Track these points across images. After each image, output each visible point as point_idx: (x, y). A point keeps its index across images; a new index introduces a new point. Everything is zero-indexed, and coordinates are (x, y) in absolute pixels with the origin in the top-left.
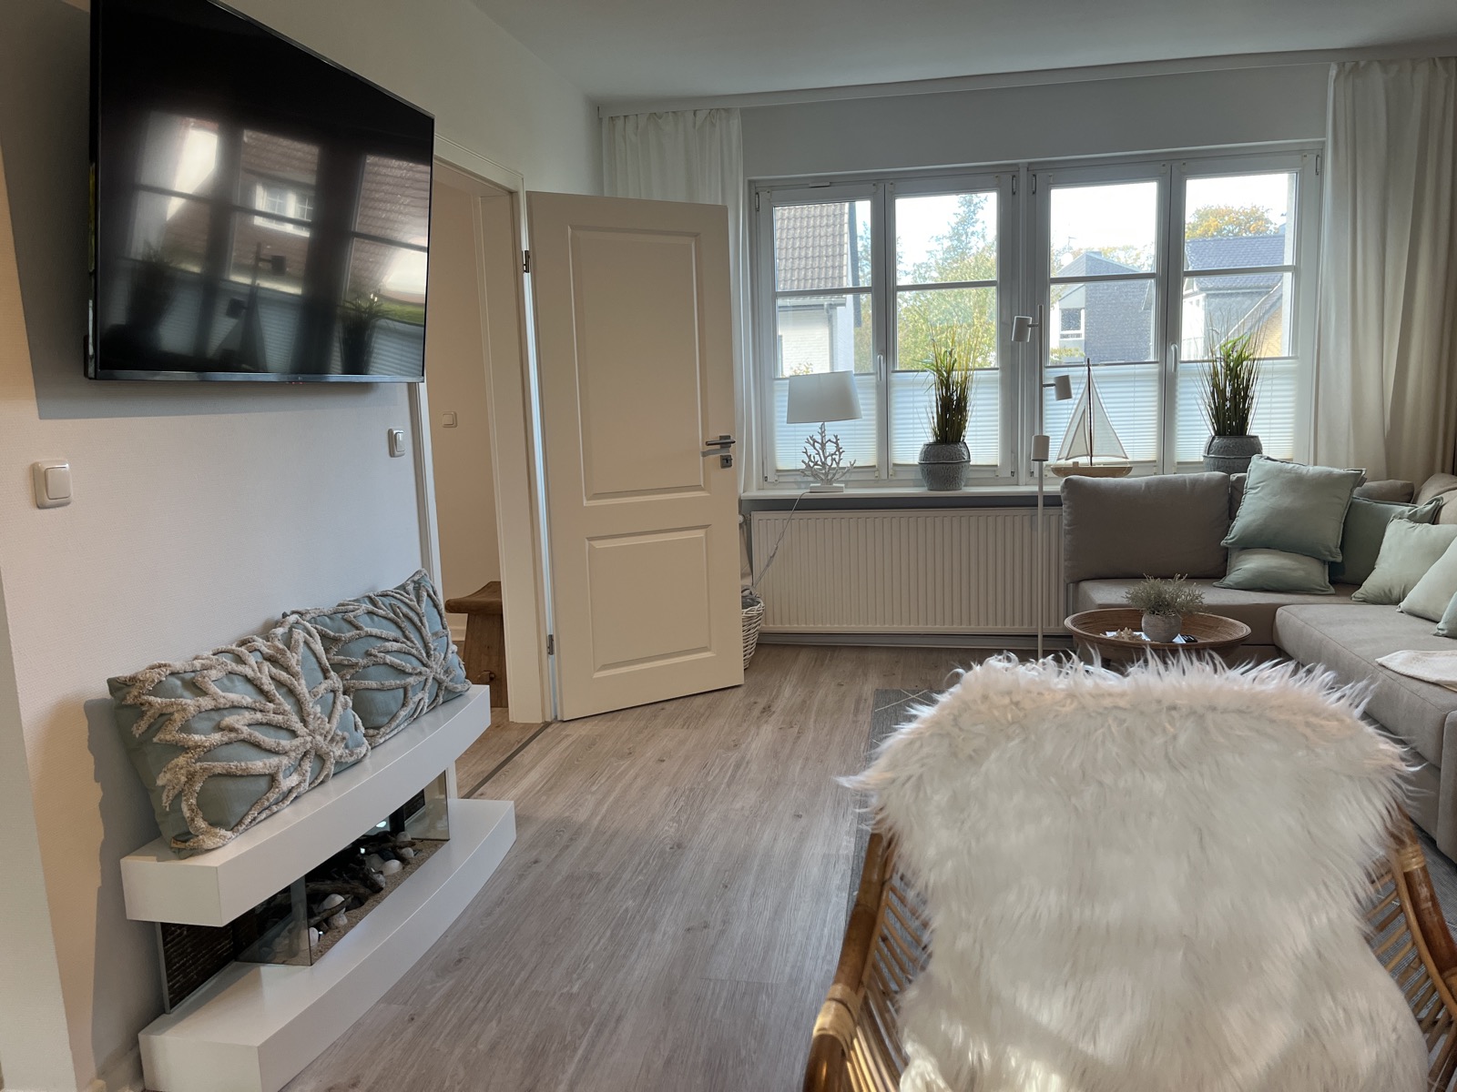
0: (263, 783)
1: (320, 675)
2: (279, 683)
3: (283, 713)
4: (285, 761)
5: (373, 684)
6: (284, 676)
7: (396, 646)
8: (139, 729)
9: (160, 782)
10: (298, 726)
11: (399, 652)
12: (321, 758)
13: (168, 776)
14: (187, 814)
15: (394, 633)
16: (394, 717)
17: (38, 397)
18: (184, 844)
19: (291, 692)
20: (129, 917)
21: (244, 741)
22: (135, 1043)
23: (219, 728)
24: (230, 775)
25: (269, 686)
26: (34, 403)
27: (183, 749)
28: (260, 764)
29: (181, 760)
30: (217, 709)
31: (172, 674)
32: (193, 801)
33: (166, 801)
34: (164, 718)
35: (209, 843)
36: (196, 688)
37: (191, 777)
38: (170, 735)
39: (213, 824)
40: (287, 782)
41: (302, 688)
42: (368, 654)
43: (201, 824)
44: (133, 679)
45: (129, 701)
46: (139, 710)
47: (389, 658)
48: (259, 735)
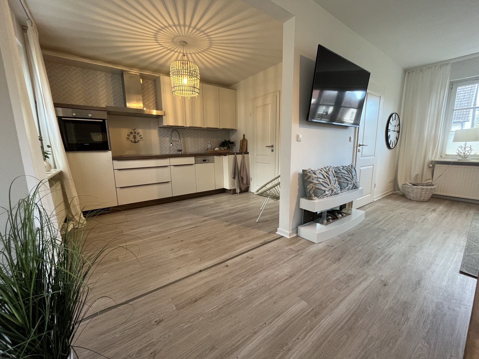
0: (323, 192)
1: (334, 177)
2: (327, 176)
3: (327, 181)
4: (327, 189)
5: (342, 181)
6: (328, 175)
7: (347, 175)
8: (306, 178)
9: (308, 187)
10: (329, 184)
11: (348, 176)
12: (332, 191)
13: (309, 186)
14: (311, 193)
15: (347, 173)
16: (345, 188)
17: (299, 124)
18: (309, 198)
19: (329, 178)
20: (300, 207)
21: (321, 184)
22: (297, 228)
23: (317, 181)
24: (318, 189)
25: (325, 176)
26: (298, 125)
27: (312, 182)
28: (323, 188)
29: (311, 184)
30: (317, 178)
31: (312, 171)
32: (312, 191)
33: (308, 190)
34: (310, 177)
35: (314, 198)
36: (315, 174)
37: (313, 187)
38: (310, 180)
39: (315, 196)
40: (327, 193)
41: (331, 178)
42: (342, 176)
43: (313, 195)
44: (306, 170)
45: (305, 173)
46: (306, 175)
47: (345, 177)
48: (323, 184)
